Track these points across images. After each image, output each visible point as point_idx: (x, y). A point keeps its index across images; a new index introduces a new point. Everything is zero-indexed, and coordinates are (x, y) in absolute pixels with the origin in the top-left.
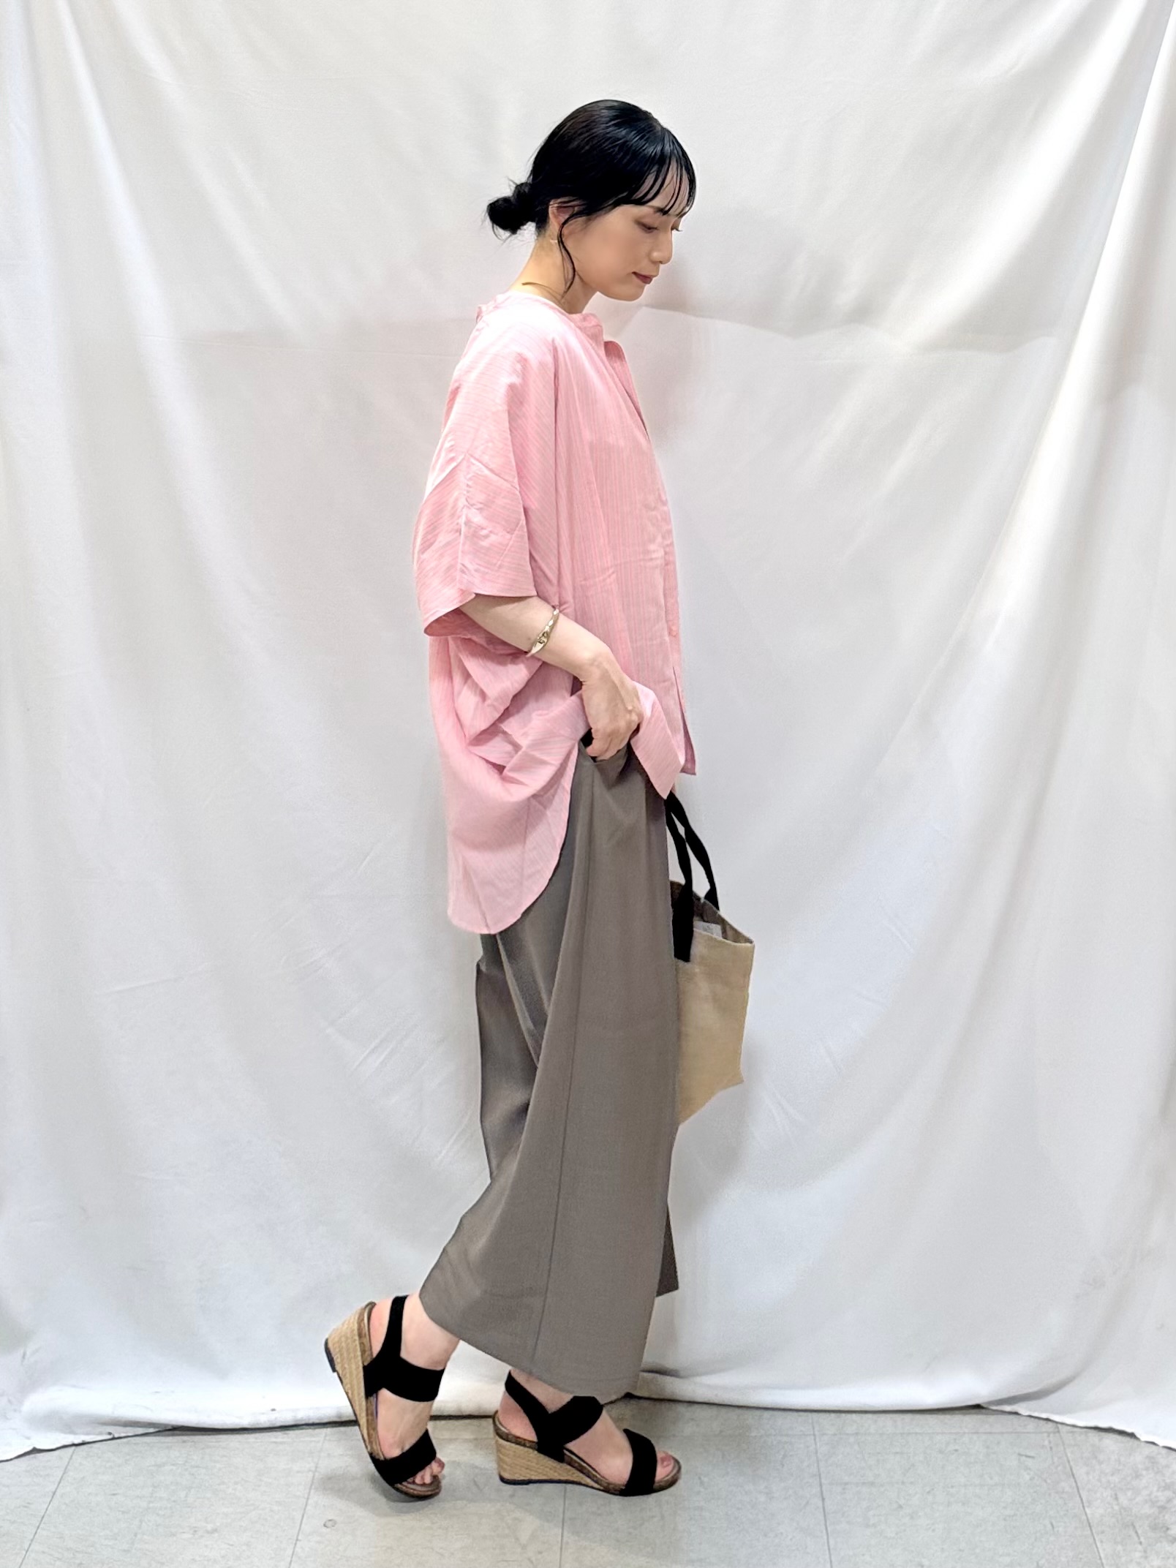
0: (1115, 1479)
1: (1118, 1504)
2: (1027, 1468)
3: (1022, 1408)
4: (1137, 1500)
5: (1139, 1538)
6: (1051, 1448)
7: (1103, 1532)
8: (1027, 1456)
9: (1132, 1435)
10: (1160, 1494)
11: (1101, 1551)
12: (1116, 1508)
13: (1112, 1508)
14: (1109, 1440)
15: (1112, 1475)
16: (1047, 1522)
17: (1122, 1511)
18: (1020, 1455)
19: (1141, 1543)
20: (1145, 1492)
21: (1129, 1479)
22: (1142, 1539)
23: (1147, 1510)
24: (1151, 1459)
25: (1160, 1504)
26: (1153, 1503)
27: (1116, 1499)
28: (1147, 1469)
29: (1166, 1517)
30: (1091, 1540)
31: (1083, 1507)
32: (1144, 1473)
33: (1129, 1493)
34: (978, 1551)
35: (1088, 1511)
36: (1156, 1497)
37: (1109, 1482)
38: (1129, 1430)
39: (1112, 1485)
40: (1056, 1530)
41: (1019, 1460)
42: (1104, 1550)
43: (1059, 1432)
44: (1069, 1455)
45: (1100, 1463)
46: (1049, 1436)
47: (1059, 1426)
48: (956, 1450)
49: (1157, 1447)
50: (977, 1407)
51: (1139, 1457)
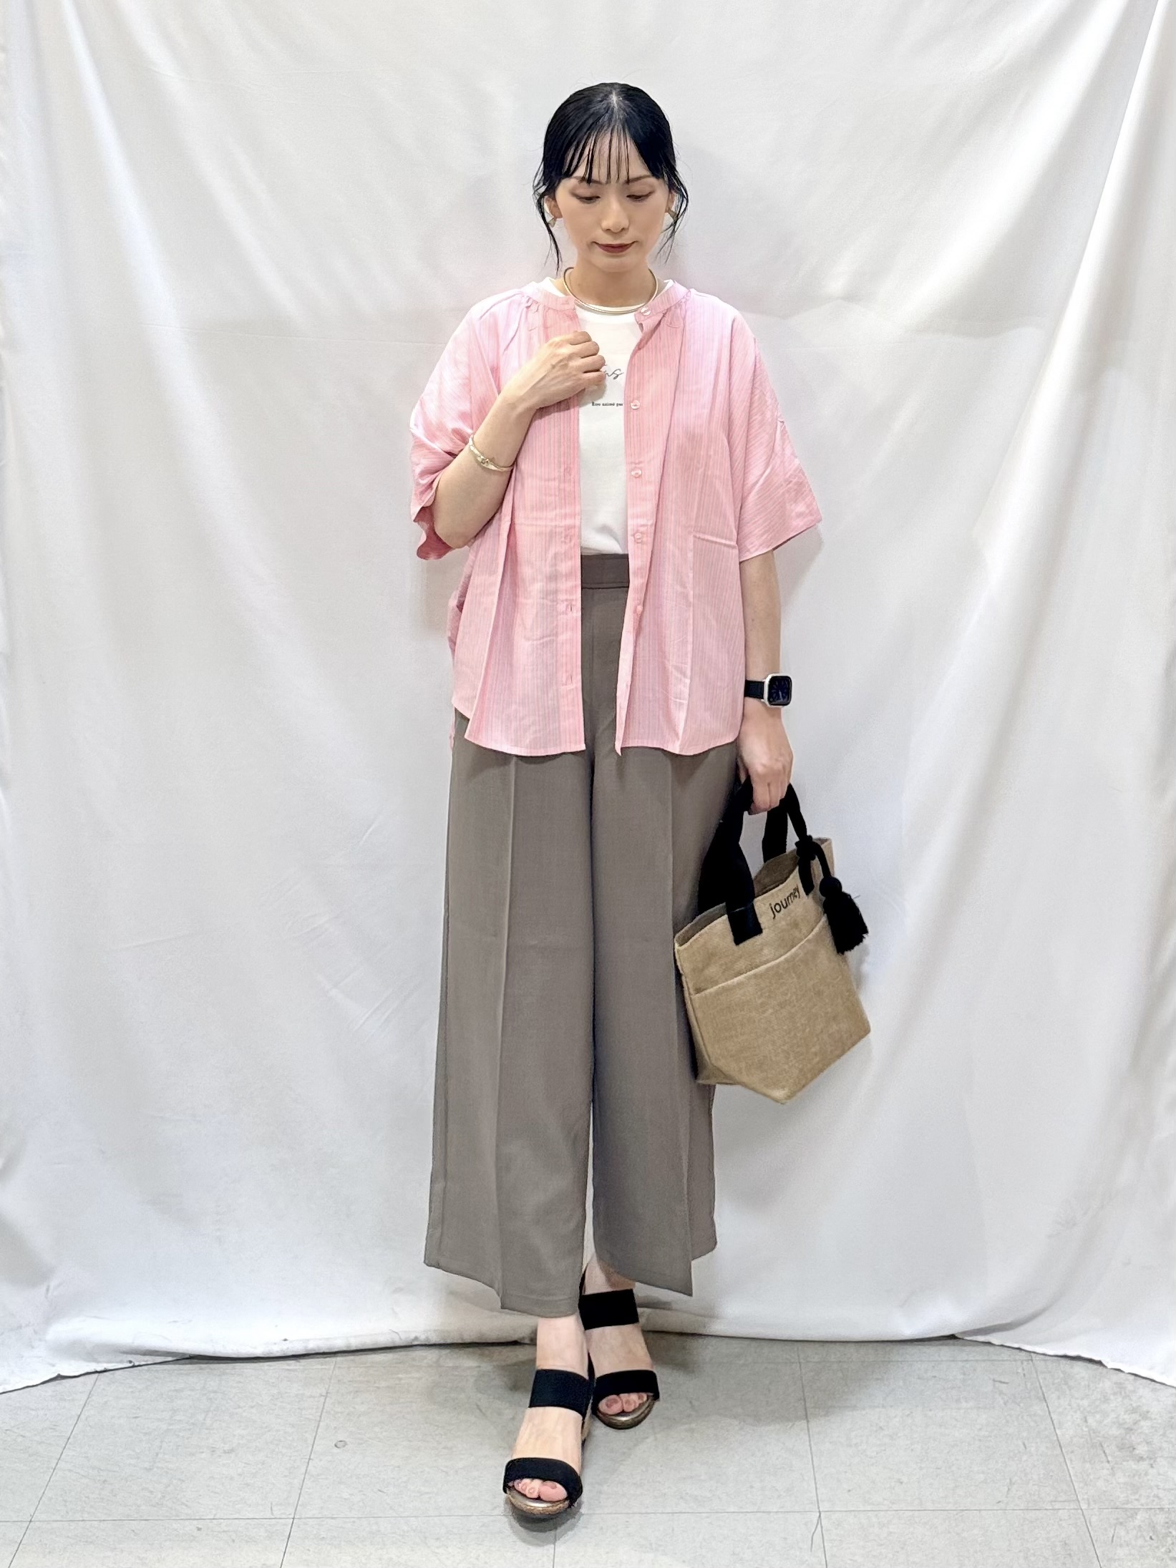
0: (1085, 1403)
1: (1087, 1427)
2: (1001, 1393)
3: (995, 1339)
4: (1105, 1422)
5: (1107, 1458)
6: (1024, 1375)
7: (1072, 1452)
8: (1001, 1382)
9: (1100, 1363)
10: (1126, 1417)
11: (1070, 1469)
12: (1085, 1429)
13: (1082, 1429)
14: (1079, 1369)
15: (1082, 1399)
16: (1020, 1443)
17: (1091, 1432)
18: (994, 1381)
19: (1108, 1462)
20: (1113, 1415)
21: (1097, 1403)
22: (1110, 1458)
23: (1115, 1431)
24: (1120, 1386)
25: (1126, 1426)
26: (1120, 1425)
27: (1086, 1421)
28: (1115, 1394)
29: (1133, 1438)
30: (1062, 1460)
31: (1054, 1428)
32: (1112, 1397)
33: (1098, 1416)
34: (954, 1468)
35: (1058, 1431)
36: (1124, 1419)
37: (1079, 1406)
38: (1097, 1358)
39: (1082, 1409)
40: (1028, 1450)
41: (994, 1385)
42: (1073, 1468)
43: (1032, 1360)
44: (1041, 1381)
45: (1070, 1388)
46: (1022, 1363)
47: (1032, 1354)
48: (935, 1377)
49: (1123, 1374)
50: (952, 1337)
51: (1107, 1384)
